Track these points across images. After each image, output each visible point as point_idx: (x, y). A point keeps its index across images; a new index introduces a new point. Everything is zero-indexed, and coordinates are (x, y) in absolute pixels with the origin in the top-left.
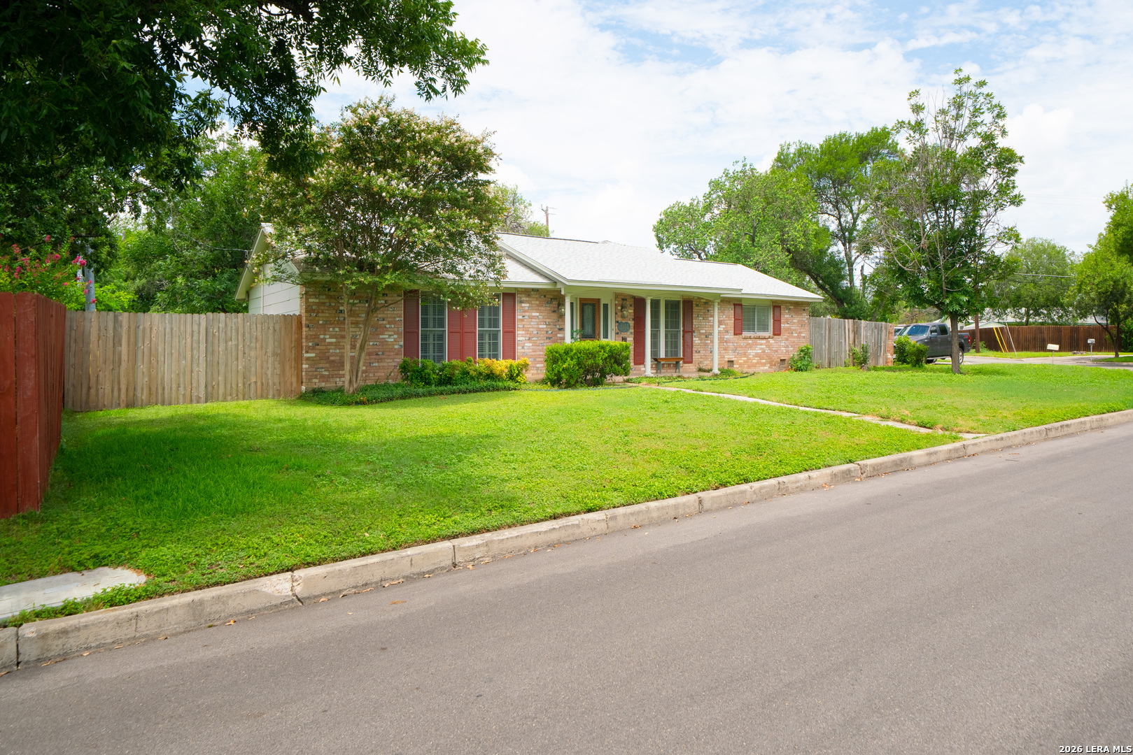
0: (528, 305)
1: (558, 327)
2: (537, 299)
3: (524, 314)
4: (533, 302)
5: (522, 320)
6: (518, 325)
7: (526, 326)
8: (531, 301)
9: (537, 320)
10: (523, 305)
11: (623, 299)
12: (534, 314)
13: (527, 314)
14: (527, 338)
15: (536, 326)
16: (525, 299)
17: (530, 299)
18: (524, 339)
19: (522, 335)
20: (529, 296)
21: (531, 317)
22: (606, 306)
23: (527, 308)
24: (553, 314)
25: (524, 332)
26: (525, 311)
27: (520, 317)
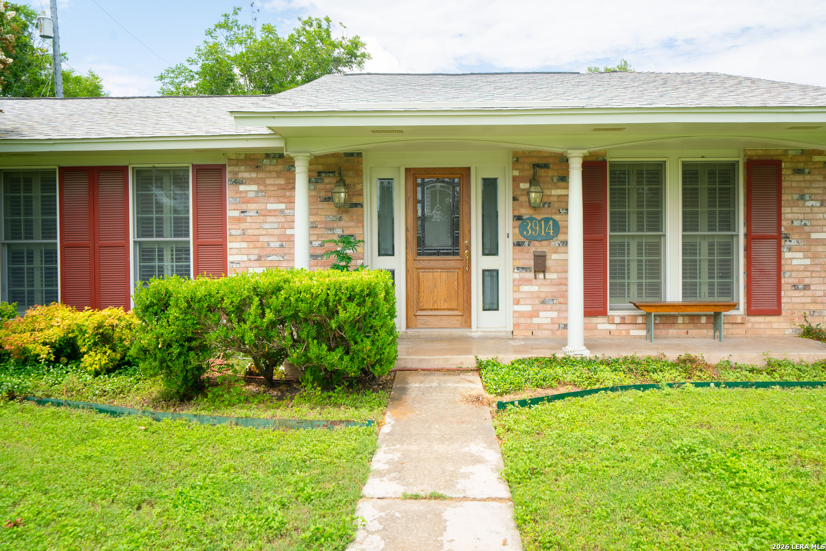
0: (255, 187)
1: (339, 232)
2: (279, 175)
3: (244, 207)
4: (268, 181)
5: (238, 220)
6: (232, 230)
7: (250, 232)
8: (263, 179)
9: (281, 219)
10: (242, 188)
11: (536, 166)
12: (270, 206)
13: (253, 206)
14: (253, 257)
15: (277, 232)
16: (246, 175)
17: (261, 175)
18: (245, 258)
19: (240, 251)
20: (258, 168)
21: (264, 214)
22: (490, 186)
23: (251, 195)
24: (325, 205)
25: (244, 245)
26: (248, 201)
27: (236, 214)
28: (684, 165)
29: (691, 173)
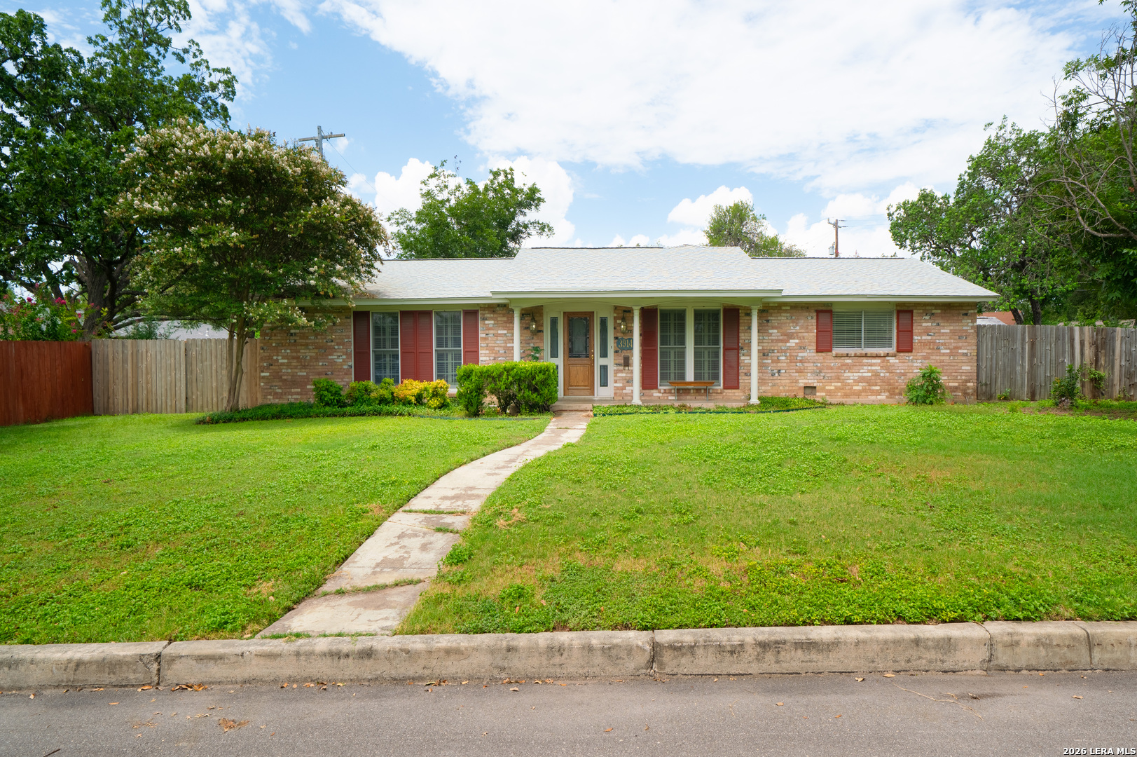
0: (492, 322)
1: (532, 345)
2: (504, 315)
3: (487, 332)
4: (499, 319)
5: (485, 339)
6: (482, 344)
7: (490, 345)
8: (496, 318)
9: (505, 338)
10: (487, 322)
11: (625, 311)
12: (500, 332)
13: (492, 332)
14: (492, 358)
15: (503, 345)
16: (488, 315)
17: (495, 316)
18: (488, 358)
19: (485, 355)
20: (494, 312)
21: (497, 335)
22: (604, 322)
23: (491, 326)
24: (526, 331)
25: (488, 352)
26: (489, 329)
27: (484, 335)
28: (695, 311)
29: (699, 315)
